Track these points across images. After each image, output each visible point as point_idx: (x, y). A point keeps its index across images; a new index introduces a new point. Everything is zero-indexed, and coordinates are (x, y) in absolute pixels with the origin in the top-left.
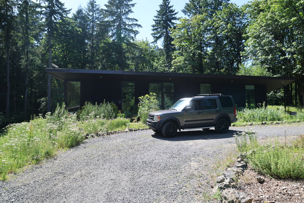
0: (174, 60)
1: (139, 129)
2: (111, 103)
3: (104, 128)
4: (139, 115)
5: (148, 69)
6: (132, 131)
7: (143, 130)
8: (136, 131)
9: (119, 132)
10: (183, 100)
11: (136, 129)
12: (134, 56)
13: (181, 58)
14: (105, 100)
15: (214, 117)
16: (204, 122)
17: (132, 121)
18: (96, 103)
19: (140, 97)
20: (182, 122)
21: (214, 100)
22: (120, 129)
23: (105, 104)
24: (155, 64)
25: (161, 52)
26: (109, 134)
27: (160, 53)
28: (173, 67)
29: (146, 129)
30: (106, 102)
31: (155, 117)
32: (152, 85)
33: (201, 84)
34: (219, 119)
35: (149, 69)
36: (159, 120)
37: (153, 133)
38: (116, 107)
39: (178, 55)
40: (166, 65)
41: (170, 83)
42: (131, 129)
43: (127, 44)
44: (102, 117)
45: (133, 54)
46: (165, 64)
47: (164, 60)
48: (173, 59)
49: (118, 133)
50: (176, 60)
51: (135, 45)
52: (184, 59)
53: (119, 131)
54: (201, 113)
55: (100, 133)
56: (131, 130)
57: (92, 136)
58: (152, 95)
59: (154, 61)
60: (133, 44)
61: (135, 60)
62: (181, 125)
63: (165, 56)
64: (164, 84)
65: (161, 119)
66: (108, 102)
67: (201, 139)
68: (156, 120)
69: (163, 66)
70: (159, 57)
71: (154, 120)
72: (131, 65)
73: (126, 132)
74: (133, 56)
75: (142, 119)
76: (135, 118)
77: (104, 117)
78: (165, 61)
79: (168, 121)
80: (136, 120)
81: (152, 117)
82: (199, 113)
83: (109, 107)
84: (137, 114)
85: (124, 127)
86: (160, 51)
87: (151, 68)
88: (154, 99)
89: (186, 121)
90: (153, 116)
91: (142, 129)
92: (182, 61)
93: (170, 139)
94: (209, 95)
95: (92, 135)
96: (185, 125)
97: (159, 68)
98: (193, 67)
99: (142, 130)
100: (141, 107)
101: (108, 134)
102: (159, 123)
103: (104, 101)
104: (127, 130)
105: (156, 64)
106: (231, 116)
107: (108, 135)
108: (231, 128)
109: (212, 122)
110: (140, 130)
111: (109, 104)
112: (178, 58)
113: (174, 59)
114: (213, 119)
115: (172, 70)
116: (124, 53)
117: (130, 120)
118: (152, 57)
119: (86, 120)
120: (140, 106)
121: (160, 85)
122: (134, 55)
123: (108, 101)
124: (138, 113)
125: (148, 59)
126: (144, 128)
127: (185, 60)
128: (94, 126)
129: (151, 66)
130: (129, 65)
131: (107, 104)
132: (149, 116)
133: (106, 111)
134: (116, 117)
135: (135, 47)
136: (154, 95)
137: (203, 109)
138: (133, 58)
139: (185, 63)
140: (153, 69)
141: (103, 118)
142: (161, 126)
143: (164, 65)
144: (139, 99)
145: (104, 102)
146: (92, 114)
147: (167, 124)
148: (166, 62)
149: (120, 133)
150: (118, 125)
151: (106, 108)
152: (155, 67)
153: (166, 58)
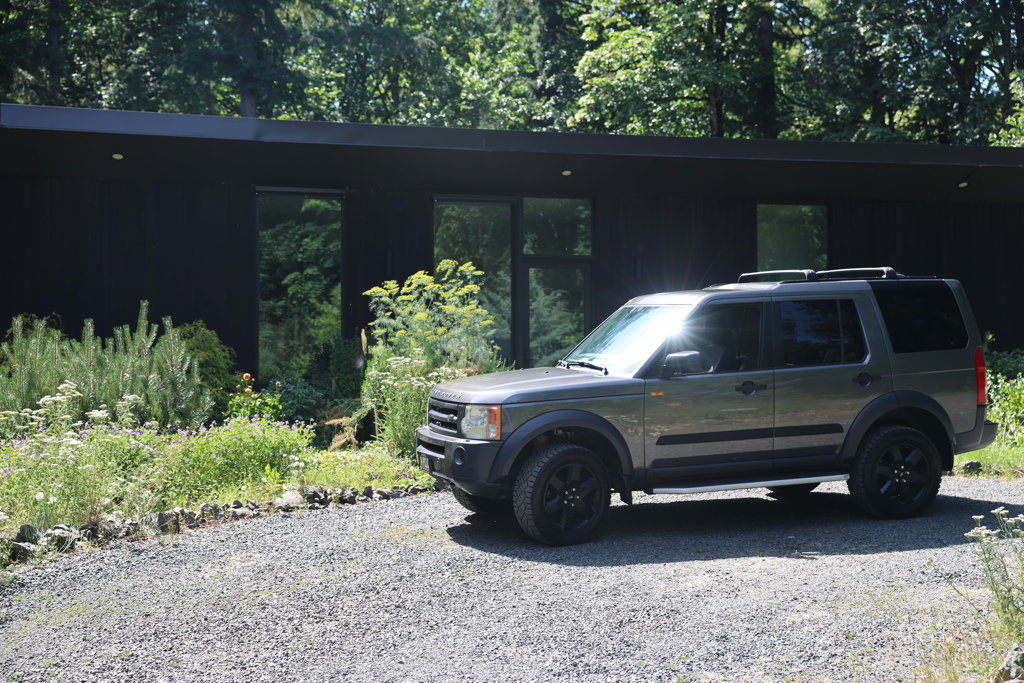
0: (589, 55)
1: (369, 493)
2: (188, 328)
3: (140, 488)
4: (368, 404)
5: (429, 109)
6: (325, 502)
7: (394, 495)
8: (352, 501)
9: (239, 511)
10: (646, 309)
11: (348, 493)
12: (335, 27)
13: (640, 41)
14: (145, 304)
15: (845, 411)
16: (780, 443)
17: (322, 440)
18: (89, 324)
19: (376, 290)
20: (642, 445)
21: (847, 305)
22: (246, 492)
23: (148, 333)
24: (469, 77)
26: (176, 523)
28: (585, 100)
29: (415, 491)
30: (154, 318)
31: (472, 413)
32: (452, 214)
33: (761, 207)
34: (876, 425)
35: (435, 111)
36: (492, 435)
37: (460, 514)
38: (222, 354)
39: (618, 18)
40: (539, 82)
41: (564, 201)
42: (315, 494)
44: (127, 417)
46: (534, 76)
47: (530, 52)
48: (581, 47)
49: (236, 517)
50: (603, 53)
52: (658, 44)
53: (238, 505)
54: (763, 387)
55: (114, 519)
56: (316, 500)
57: (60, 543)
58: (453, 276)
59: (464, 61)
61: (341, 50)
62: (637, 464)
63: (535, 26)
64: (530, 203)
65: (510, 428)
66: (168, 322)
67: (763, 552)
68: (477, 431)
69: (524, 88)
70: (499, 29)
71: (461, 435)
72: (317, 82)
73: (288, 509)
74: (331, 21)
75: (388, 429)
76: (344, 421)
77: (141, 416)
78: (536, 56)
79: (549, 437)
80: (349, 434)
81: (452, 413)
82: (747, 388)
83: (176, 350)
84: (357, 393)
85: (270, 476)
87: (443, 103)
88: (464, 301)
89: (664, 440)
90: (459, 409)
91: (387, 490)
92: (645, 56)
93: (564, 551)
94: (812, 278)
95: (57, 532)
96: (657, 463)
97: (499, 106)
98: (716, 97)
99: (386, 497)
100: (379, 350)
101: (167, 524)
102: (495, 448)
103: (144, 312)
104: (291, 496)
105: (476, 77)
106: (955, 406)
107: (164, 530)
108: (952, 486)
109: (834, 447)
110: (376, 495)
111: (173, 334)
112: (615, 38)
113: (594, 45)
114: (835, 428)
115: (579, 115)
116: (270, 4)
117: (309, 431)
118: (451, 33)
119: (21, 436)
120: (372, 342)
121: (506, 210)
122: (335, 17)
123: (165, 315)
124: (366, 388)
125: (424, 45)
126: (402, 483)
127: (663, 52)
128: (72, 477)
129: (445, 88)
130: (302, 80)
131: (161, 332)
132: (432, 407)
133: (154, 376)
134: (218, 416)
136: (463, 277)
137: (770, 365)
138: (330, 40)
139: (664, 75)
140: (456, 109)
141: (135, 426)
142: (505, 472)
143: (531, 87)
144: (369, 298)
145: (143, 322)
146: (58, 398)
147: (545, 460)
148: (538, 62)
149: (243, 516)
150: (232, 469)
151: (157, 356)
152: (471, 97)
153: (539, 39)
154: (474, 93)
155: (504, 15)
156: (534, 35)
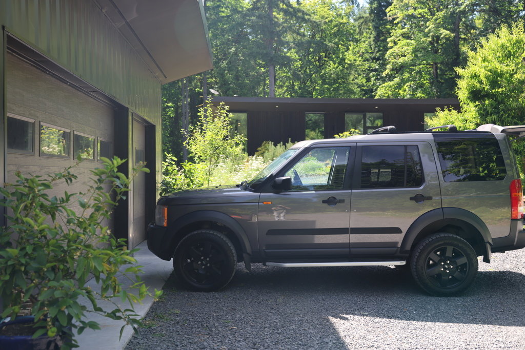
0: (390, 51)
12: (301, 39)
14: (290, 139)
24: (349, 55)
25: (362, 23)
27: (359, 26)
28: (388, 66)
30: (292, 141)
32: (349, 118)
33: (425, 114)
39: (400, 38)
40: (374, 55)
41: (376, 113)
43: (286, 12)
45: (298, 34)
46: (372, 53)
47: (370, 45)
48: (388, 48)
50: (396, 49)
51: (303, 13)
60: (299, 10)
63: (372, 36)
64: (368, 114)
69: (368, 58)
70: (358, 35)
74: (299, 38)
78: (373, 47)
86: (361, 21)
87: (339, 65)
97: (359, 65)
113: (392, 47)
115: (387, 71)
116: (279, 35)
121: (362, 116)
125: (332, 46)
131: (294, 143)
135: (304, 20)
140: (344, 67)
143: (370, 57)
148: (373, 49)
152: (349, 62)
153: (374, 41)
154: (350, 61)
155: (360, 30)
156: (372, 39)
